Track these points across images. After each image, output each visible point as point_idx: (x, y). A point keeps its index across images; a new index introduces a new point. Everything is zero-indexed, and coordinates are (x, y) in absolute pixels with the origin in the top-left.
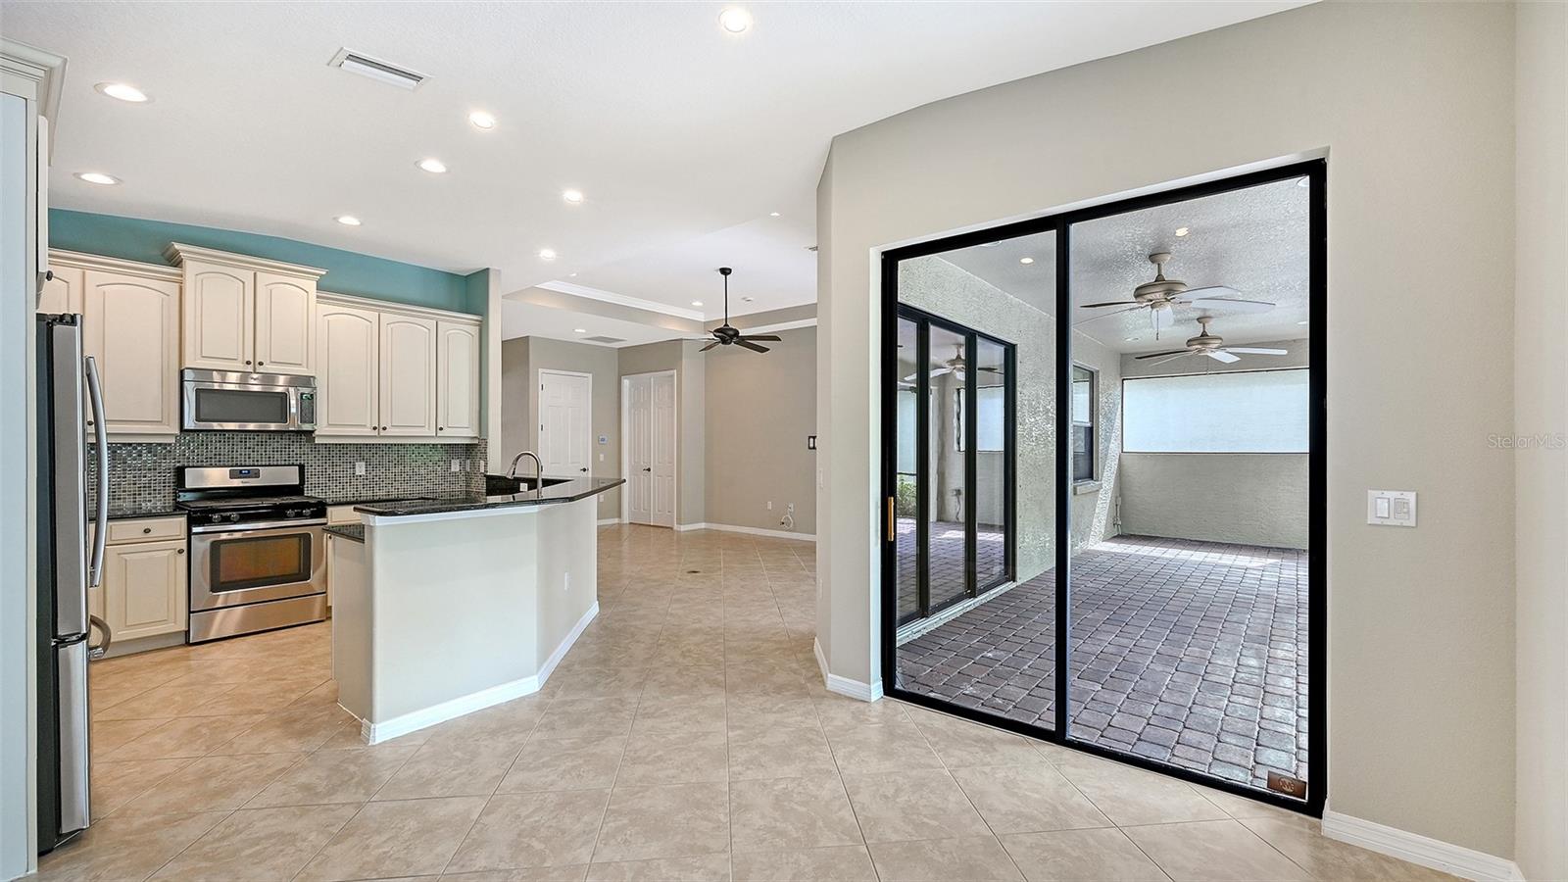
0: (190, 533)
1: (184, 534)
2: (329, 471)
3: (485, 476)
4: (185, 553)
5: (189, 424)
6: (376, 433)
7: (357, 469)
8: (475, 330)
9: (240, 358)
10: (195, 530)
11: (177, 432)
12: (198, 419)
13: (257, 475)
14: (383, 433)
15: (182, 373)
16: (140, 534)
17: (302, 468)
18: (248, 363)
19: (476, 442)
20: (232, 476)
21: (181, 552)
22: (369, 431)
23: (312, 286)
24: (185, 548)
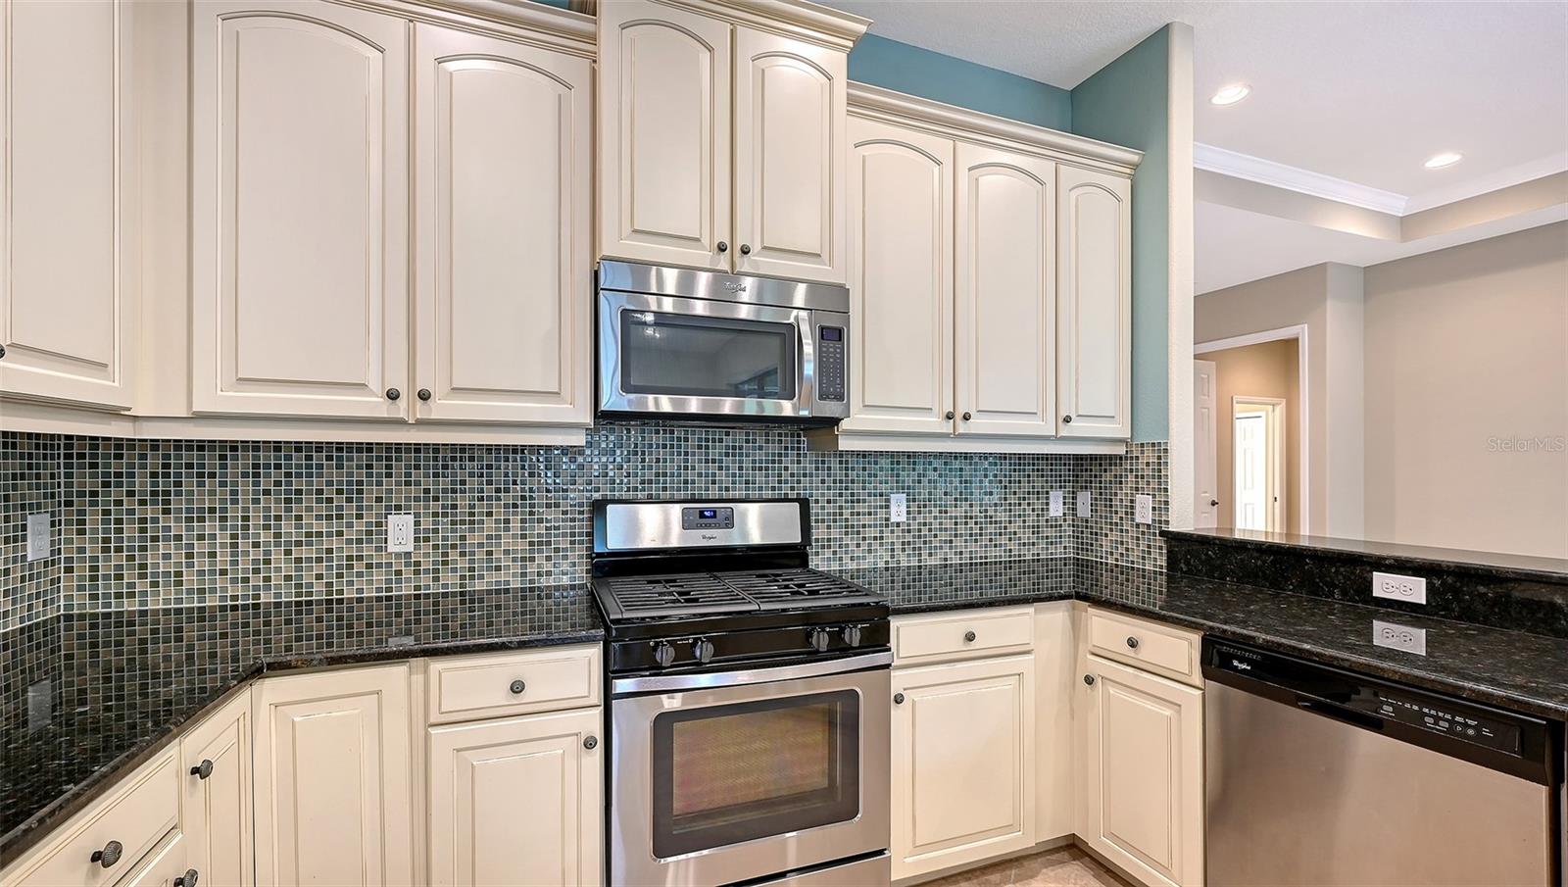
0: (608, 696)
1: (596, 696)
2: (846, 513)
3: (1163, 533)
4: (599, 748)
5: (613, 399)
6: (947, 427)
7: (893, 509)
8: (1123, 187)
9: (706, 241)
10: (622, 685)
11: (587, 418)
12: (627, 387)
13: (729, 523)
14: (963, 428)
15: (596, 274)
16: (500, 697)
17: (804, 504)
18: (722, 248)
19: (1121, 450)
20: (687, 525)
21: (589, 744)
22: (934, 423)
23: (835, 61)
24: (598, 733)
